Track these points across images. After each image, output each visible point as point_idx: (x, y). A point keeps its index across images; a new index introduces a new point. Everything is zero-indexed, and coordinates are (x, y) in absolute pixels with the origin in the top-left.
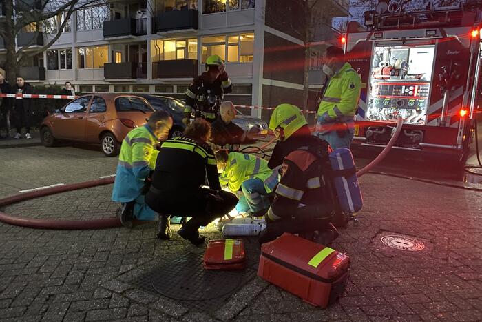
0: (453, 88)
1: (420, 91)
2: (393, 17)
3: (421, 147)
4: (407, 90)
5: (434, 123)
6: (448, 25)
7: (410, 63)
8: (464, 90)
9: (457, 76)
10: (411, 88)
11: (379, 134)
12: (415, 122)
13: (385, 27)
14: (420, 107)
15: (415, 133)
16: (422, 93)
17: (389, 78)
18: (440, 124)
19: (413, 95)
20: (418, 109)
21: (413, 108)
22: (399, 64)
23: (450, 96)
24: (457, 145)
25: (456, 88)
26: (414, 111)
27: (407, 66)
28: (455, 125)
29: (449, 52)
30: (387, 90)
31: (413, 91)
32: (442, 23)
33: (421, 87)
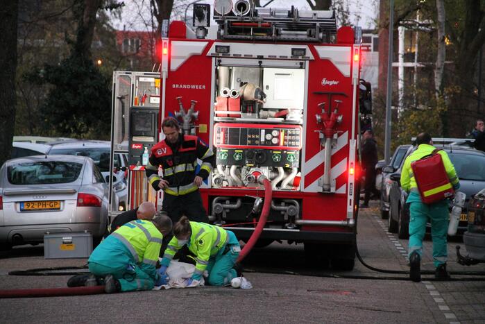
0: (335, 136)
1: (288, 137)
2: (242, 22)
3: (299, 226)
4: (269, 137)
5: (315, 188)
6: (320, 43)
7: (265, 91)
8: (350, 137)
9: (340, 118)
10: (275, 133)
11: (231, 209)
12: (284, 186)
13: (230, 36)
14: (290, 163)
15: (288, 204)
16: (291, 140)
17: (239, 116)
18: (324, 190)
19: (278, 144)
20: (288, 166)
21: (279, 164)
22: (251, 94)
23: (332, 147)
24: (348, 220)
25: (339, 135)
26: (281, 169)
27: (263, 96)
28: (342, 190)
29: (324, 82)
30: (237, 135)
31: (278, 137)
32: (312, 39)
33: (289, 132)
